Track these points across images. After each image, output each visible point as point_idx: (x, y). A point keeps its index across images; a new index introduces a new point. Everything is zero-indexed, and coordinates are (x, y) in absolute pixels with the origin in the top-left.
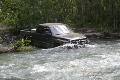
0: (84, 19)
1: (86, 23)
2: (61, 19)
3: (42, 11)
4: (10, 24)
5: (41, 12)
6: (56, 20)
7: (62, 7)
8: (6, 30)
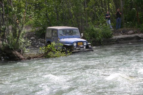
2: (96, 18)
8: (31, 32)
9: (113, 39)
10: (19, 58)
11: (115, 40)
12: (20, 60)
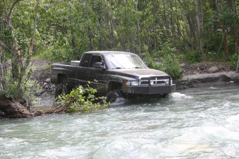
0: (202, 45)
1: (207, 53)
2: (157, 46)
3: (117, 31)
4: (55, 57)
5: (115, 32)
6: (146, 47)
7: (157, 22)
8: (48, 69)
9: (183, 81)
10: (21, 113)
11: (187, 83)
12: (24, 117)
